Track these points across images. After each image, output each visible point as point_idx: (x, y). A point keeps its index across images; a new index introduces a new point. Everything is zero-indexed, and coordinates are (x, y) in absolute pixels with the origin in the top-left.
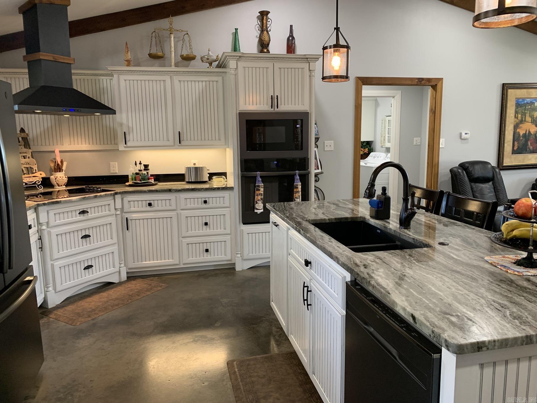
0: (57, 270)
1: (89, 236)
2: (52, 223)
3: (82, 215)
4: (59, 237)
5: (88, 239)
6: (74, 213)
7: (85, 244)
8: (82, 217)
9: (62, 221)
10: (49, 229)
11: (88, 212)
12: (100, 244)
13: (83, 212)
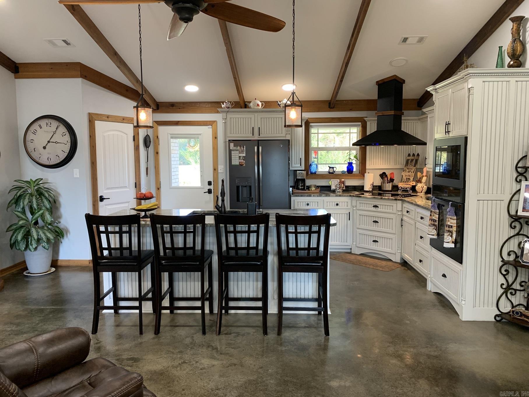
0: (358, 234)
1: (378, 222)
2: (358, 207)
3: (375, 208)
4: (361, 216)
5: (377, 223)
6: (370, 205)
7: (374, 226)
8: (374, 209)
9: (363, 208)
10: (357, 211)
11: (378, 207)
12: (383, 229)
13: (376, 206)
